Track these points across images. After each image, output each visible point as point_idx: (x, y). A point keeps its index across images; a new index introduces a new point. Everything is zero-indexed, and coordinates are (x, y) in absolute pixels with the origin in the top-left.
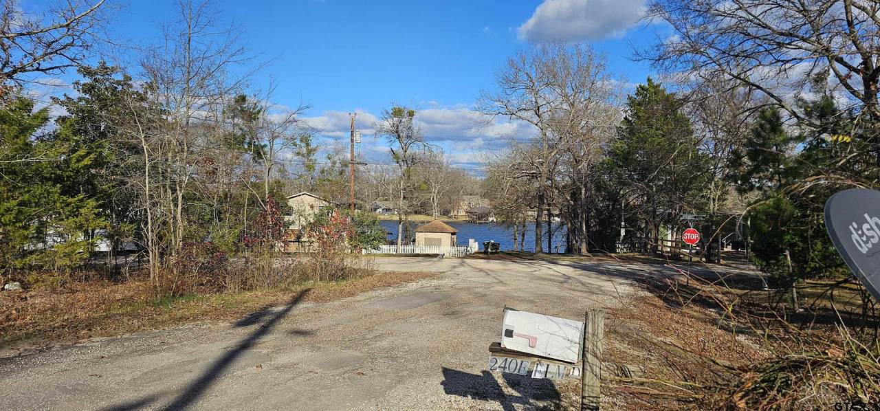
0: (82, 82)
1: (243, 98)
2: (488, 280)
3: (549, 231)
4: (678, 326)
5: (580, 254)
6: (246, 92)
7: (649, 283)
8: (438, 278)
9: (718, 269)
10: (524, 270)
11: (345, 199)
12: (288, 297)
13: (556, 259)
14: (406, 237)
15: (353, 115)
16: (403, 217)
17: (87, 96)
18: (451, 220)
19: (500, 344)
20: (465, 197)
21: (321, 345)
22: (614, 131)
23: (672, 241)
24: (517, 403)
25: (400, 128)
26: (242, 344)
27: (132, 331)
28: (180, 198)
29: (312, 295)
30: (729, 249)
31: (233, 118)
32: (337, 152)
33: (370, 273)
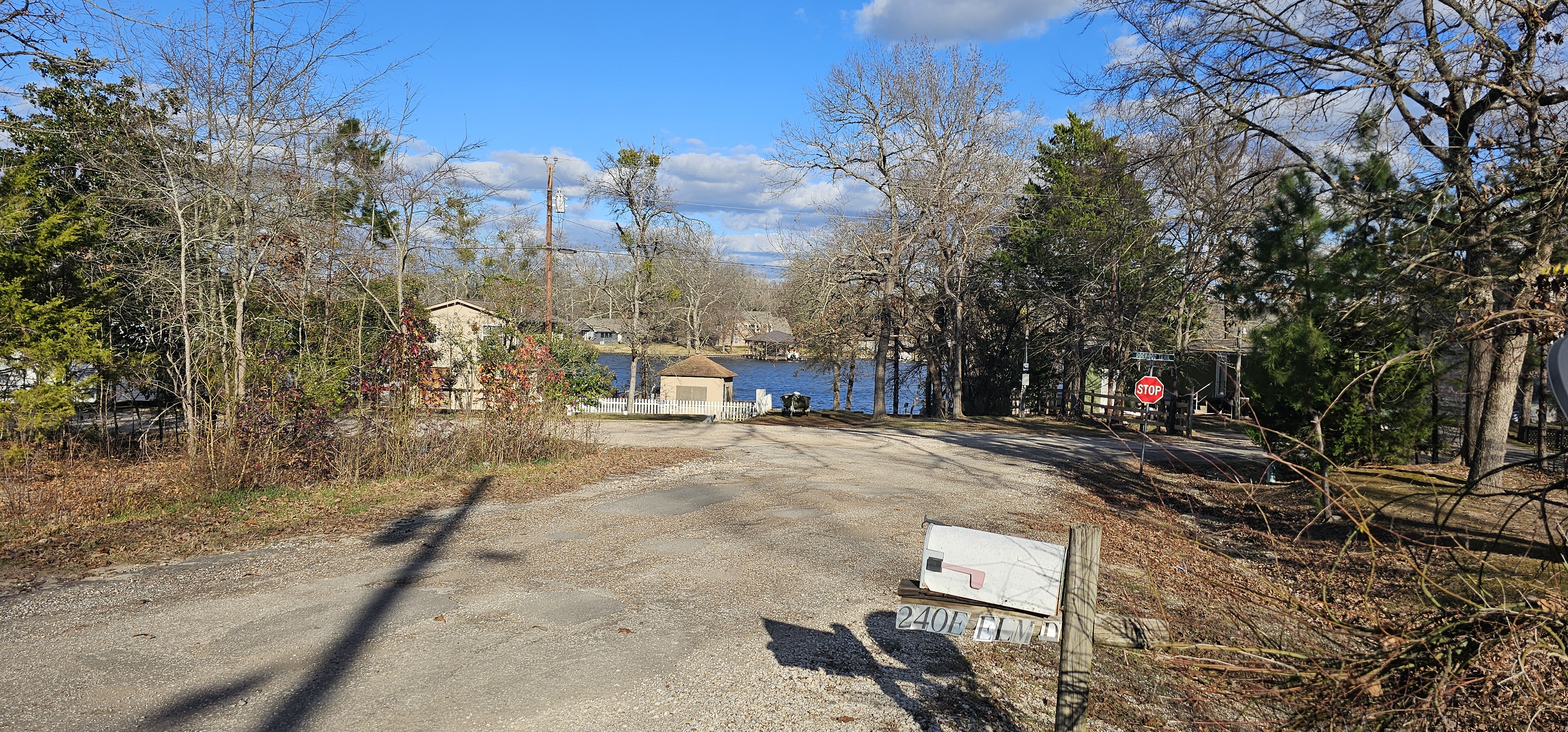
0: (40, 87)
1: (353, 126)
2: (803, 462)
3: (896, 378)
4: (1136, 544)
5: (952, 418)
6: (359, 116)
7: (1077, 470)
8: (715, 459)
9: (1191, 446)
10: (860, 444)
11: (536, 316)
12: (455, 493)
13: (911, 426)
14: (643, 384)
15: (551, 161)
16: (639, 349)
17: (49, 112)
18: (718, 354)
19: (917, 584)
20: (744, 313)
21: (539, 579)
22: (1011, 202)
23: (1109, 397)
24: (903, 680)
25: (634, 187)
26: (396, 577)
27: (184, 553)
28: (240, 308)
29: (499, 487)
30: (1203, 411)
31: (335, 161)
32: (518, 227)
33: (591, 450)
